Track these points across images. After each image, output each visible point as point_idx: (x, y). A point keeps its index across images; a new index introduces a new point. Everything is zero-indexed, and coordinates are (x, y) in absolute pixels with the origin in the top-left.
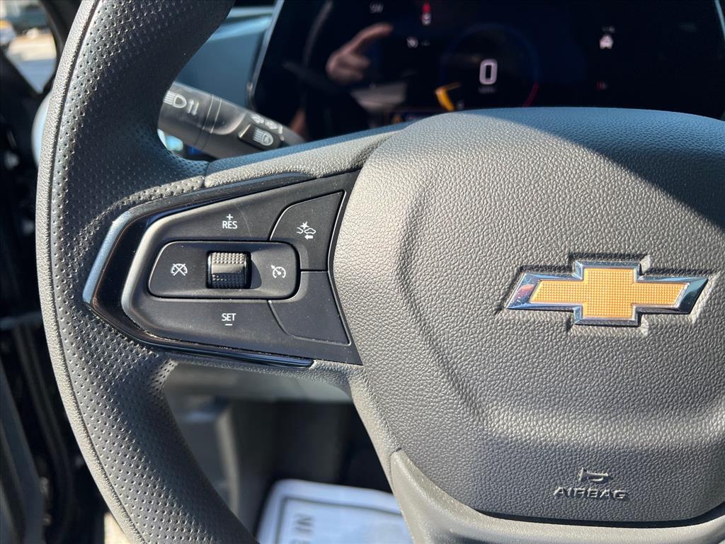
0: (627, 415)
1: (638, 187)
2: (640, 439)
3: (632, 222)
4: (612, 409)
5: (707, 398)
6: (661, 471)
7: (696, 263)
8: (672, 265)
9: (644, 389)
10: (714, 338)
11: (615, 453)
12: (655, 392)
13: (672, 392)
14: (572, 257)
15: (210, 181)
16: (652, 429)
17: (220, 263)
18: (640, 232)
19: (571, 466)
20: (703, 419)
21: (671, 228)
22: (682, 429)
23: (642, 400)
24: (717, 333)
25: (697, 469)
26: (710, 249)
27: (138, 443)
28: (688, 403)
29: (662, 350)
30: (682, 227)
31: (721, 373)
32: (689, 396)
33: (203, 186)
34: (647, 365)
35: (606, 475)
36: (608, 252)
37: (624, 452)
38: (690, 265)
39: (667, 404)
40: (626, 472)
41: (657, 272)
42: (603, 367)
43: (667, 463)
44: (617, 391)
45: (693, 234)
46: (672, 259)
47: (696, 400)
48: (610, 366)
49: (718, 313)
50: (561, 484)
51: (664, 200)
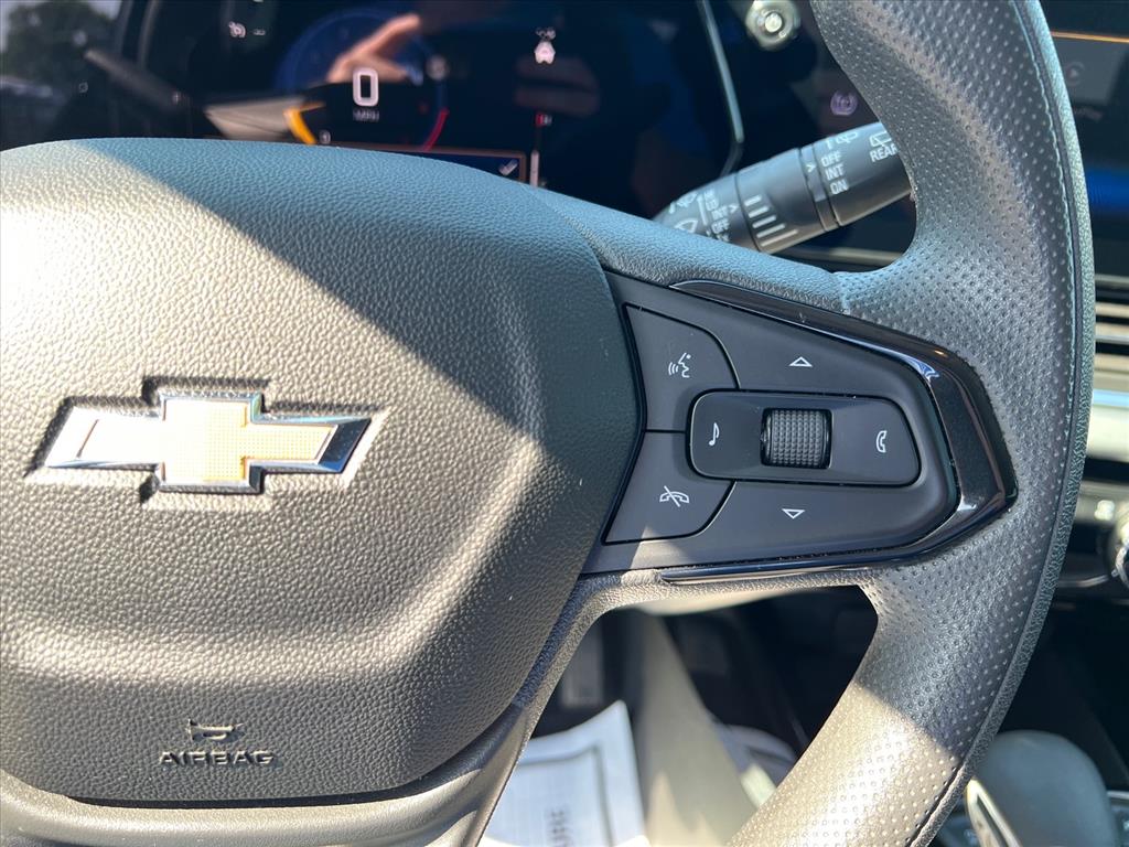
0: (252, 634)
1: (268, 273)
2: (271, 671)
3: (250, 327)
4: (226, 625)
5: (379, 603)
6: (316, 718)
7: (351, 394)
8: (310, 396)
9: (273, 591)
10: (381, 510)
11: (232, 694)
12: (291, 597)
13: (320, 595)
14: (149, 384)
16: (293, 654)
18: (262, 345)
19: (171, 717)
20: (376, 635)
21: (314, 338)
22: (340, 652)
23: (274, 609)
24: (385, 502)
25: (374, 713)
26: (375, 374)
28: (349, 611)
29: (296, 530)
30: (332, 338)
31: (397, 562)
32: (349, 601)
34: (275, 554)
35: (230, 728)
36: (207, 375)
37: (248, 692)
38: (340, 397)
39: (314, 614)
40: (261, 723)
41: (289, 408)
42: (205, 560)
43: (321, 706)
44: (232, 597)
45: (348, 349)
46: (311, 387)
47: (361, 606)
48: (214, 558)
49: (386, 472)
50: (165, 748)
51: (307, 294)
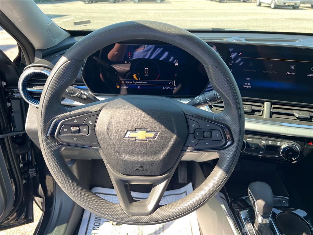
0: (146, 156)
2: (147, 160)
4: (143, 155)
5: (159, 152)
9: (148, 151)
13: (153, 151)
14: (136, 129)
15: (72, 113)
16: (150, 158)
17: (74, 129)
18: (147, 125)
19: (137, 164)
20: (158, 156)
22: (155, 158)
23: (148, 153)
24: (160, 142)
26: (159, 128)
27: (58, 162)
28: (156, 153)
29: (151, 144)
30: (154, 124)
31: (161, 148)
33: (70, 114)
34: (148, 147)
35: (143, 166)
36: (142, 128)
38: (155, 130)
39: (152, 154)
40: (146, 166)
41: (150, 131)
42: (141, 148)
43: (152, 164)
44: (144, 151)
45: (156, 125)
46: (152, 129)
49: (160, 138)
50: (135, 168)
